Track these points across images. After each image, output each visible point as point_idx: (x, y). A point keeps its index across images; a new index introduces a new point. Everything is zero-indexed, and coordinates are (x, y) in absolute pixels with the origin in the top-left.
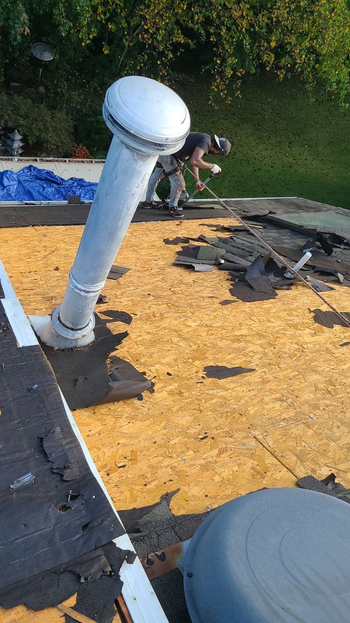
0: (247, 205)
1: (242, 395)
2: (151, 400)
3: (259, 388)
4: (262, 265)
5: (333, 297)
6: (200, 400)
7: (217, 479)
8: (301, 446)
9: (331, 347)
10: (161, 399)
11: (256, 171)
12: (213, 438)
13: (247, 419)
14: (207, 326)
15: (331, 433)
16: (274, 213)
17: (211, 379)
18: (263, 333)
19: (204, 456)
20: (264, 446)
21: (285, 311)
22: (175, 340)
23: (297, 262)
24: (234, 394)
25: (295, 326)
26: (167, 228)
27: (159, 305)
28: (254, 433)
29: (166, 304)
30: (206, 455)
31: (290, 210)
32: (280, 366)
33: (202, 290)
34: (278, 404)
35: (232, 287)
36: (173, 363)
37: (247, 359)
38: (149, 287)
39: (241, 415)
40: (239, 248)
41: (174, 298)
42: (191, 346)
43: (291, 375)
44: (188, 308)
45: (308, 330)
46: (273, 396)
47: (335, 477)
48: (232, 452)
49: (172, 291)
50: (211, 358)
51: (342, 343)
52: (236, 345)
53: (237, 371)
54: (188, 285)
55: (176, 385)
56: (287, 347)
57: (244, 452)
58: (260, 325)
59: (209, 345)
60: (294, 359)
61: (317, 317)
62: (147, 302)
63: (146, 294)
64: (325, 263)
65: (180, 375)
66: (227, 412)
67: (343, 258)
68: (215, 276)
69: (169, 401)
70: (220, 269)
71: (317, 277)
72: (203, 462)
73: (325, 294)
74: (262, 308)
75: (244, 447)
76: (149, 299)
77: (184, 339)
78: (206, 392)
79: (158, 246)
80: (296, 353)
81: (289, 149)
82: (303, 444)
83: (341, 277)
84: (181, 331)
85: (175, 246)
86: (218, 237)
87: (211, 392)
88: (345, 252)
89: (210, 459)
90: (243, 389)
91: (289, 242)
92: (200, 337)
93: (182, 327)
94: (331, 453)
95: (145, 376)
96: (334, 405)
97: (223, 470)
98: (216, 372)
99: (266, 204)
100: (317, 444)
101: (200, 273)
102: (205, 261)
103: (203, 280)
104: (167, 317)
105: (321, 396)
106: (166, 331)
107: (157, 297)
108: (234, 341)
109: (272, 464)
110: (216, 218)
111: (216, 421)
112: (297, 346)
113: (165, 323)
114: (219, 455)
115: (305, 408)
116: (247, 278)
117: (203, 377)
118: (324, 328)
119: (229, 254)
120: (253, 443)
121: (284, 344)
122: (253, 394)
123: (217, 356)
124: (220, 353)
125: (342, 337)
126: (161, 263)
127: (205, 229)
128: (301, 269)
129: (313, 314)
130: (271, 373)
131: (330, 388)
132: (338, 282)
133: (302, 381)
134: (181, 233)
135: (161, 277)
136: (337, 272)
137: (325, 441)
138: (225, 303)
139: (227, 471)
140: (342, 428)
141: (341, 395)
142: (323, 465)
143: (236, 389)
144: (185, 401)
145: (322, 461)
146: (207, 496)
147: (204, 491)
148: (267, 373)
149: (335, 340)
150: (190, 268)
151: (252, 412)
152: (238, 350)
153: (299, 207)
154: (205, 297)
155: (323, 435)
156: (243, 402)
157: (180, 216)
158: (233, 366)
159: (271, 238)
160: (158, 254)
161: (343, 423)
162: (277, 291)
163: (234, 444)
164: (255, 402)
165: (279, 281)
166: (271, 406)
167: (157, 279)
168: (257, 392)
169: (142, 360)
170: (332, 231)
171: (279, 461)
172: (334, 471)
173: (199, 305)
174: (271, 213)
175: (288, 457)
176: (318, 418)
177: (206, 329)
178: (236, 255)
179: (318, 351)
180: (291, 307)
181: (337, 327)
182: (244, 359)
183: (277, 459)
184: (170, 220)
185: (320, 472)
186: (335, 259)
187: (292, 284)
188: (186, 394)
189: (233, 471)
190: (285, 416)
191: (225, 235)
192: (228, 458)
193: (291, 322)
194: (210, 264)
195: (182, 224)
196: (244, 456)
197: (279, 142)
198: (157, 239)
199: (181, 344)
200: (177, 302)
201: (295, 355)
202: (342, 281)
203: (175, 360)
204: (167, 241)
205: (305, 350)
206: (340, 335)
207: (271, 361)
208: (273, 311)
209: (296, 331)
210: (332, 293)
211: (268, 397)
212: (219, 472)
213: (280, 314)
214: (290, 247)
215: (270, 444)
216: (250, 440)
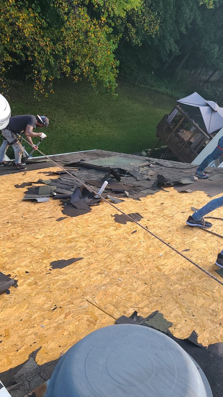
0: (67, 157)
1: (77, 275)
2: (16, 292)
3: (87, 269)
4: (79, 193)
5: (124, 205)
6: (50, 285)
7: (66, 333)
8: (115, 299)
9: (126, 235)
10: (23, 290)
11: (71, 136)
12: (60, 308)
13: (81, 290)
14: (49, 236)
15: (132, 286)
16: (84, 160)
17: (55, 270)
18: (86, 234)
19: (56, 321)
20: (93, 305)
21: (97, 218)
22: (29, 249)
23: (100, 188)
24: (71, 276)
25: (104, 227)
26: (16, 177)
27: (16, 228)
28: (86, 297)
29: (21, 227)
30: (57, 320)
31: (93, 157)
32: (98, 252)
33: (44, 214)
34: (99, 276)
35: (63, 209)
36: (29, 264)
37: (77, 252)
38: (7, 217)
39: (77, 288)
40: (64, 184)
41: (26, 222)
42: (40, 251)
43: (105, 257)
44: (36, 227)
45: (112, 228)
46: (96, 272)
47: (137, 313)
48: (74, 313)
49: (24, 218)
50: (54, 256)
51: (132, 232)
52: (69, 245)
53: (72, 261)
54: (34, 212)
55: (33, 278)
56: (101, 240)
57: (81, 311)
58: (83, 230)
59: (52, 248)
60: (106, 247)
61: (116, 219)
62: (7, 228)
63: (6, 222)
64: (117, 186)
65: (34, 271)
66: (68, 289)
67: (127, 182)
68: (52, 204)
69: (29, 290)
70: (54, 199)
71: (114, 195)
72: (55, 325)
73: (119, 204)
74: (83, 219)
75: (81, 308)
76: (8, 225)
77: (35, 247)
78: (53, 278)
79: (11, 190)
80: (107, 242)
81: (89, 122)
82: (117, 297)
83: (127, 193)
84: (32, 242)
85: (23, 188)
86: (51, 179)
87: (56, 278)
88: (128, 178)
89: (60, 322)
90: (76, 272)
91: (95, 176)
92: (45, 244)
93: (33, 240)
94: (133, 299)
95: (10, 277)
96: (132, 270)
97: (69, 326)
98: (58, 265)
99: (78, 156)
100: (125, 295)
101: (42, 203)
102: (44, 195)
103: (44, 207)
104: (22, 235)
105: (124, 266)
106: (22, 244)
107: (14, 223)
108: (67, 243)
109: (100, 315)
110: (48, 167)
111: (62, 296)
112: (106, 239)
113: (21, 240)
115: (116, 275)
116: (71, 202)
117: (50, 270)
118: (121, 224)
119: (59, 188)
120: (86, 304)
121: (99, 239)
122: (83, 273)
123: (58, 254)
124: (60, 252)
126: (15, 201)
127: (42, 175)
128: (103, 192)
129: (114, 218)
130: (93, 258)
131: (129, 260)
132: (126, 196)
133: (112, 259)
134: (26, 179)
135: (15, 210)
136: (124, 191)
137: (129, 292)
138: (60, 219)
139: (72, 327)
140: (138, 282)
141: (135, 263)
142: (129, 307)
143: (72, 273)
144: (40, 288)
145: (129, 305)
146: (60, 346)
147: (58, 343)
148: (90, 258)
149: (128, 231)
150: (34, 201)
151: (84, 285)
152: (71, 248)
153: (98, 155)
154: (47, 218)
155: (128, 289)
156: (77, 279)
157: (24, 169)
158: (69, 259)
159: (84, 176)
160: (12, 195)
161: (138, 279)
162: (91, 207)
163: (74, 308)
164: (85, 278)
165: (92, 201)
166: (95, 278)
167: (13, 212)
168: (86, 272)
169: (7, 267)
170: (119, 167)
171: (103, 311)
172: (136, 309)
173: (43, 224)
174: (82, 160)
175: (109, 307)
176: (124, 280)
177: (49, 238)
178: (63, 189)
179: (119, 239)
180: (101, 215)
181: (128, 223)
182: (75, 253)
183: (102, 310)
184: (18, 172)
185: (128, 312)
186: (123, 183)
187: (99, 202)
188: (40, 283)
189: (76, 326)
190: (104, 282)
191: (55, 177)
192: (72, 318)
194: (47, 197)
195: (26, 174)
196: (82, 314)
197: (82, 118)
198: (10, 186)
199: (33, 251)
200: (28, 224)
201: (106, 244)
202: (128, 195)
203: (30, 262)
204: (17, 186)
205: (111, 240)
206: (131, 227)
207: (92, 251)
208: (90, 219)
209: (105, 230)
210: (123, 203)
211: (93, 273)
212: (67, 329)
213: (95, 221)
214: (96, 179)
215: (97, 302)
216: (84, 303)
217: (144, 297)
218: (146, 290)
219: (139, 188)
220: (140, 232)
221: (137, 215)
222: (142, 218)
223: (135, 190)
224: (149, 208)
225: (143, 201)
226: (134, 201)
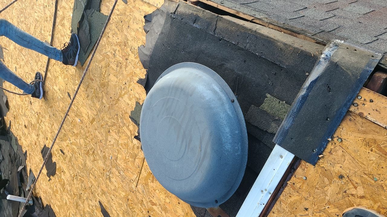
1: (117, 203)
3: (108, 195)
5: (36, 168)
7: (168, 200)
8: (129, 159)
9: (67, 160)
12: (148, 212)
13: (129, 195)
15: (114, 145)
18: (75, 204)
20: (139, 180)
21: (56, 196)
23: (20, 202)
24: (119, 209)
25: (63, 185)
28: (134, 188)
30: (159, 212)
32: (90, 187)
34: (113, 180)
37: (95, 209)
39: (128, 200)
43: (93, 178)
45: (63, 177)
46: (110, 184)
47: (135, 136)
48: (150, 197)
51: (62, 154)
53: (104, 212)
56: (77, 186)
57: (147, 190)
58: (71, 208)
60: (83, 179)
61: (52, 174)
64: (15, 181)
66: (130, 209)
67: (7, 171)
71: (26, 183)
72: (163, 212)
73: (36, 174)
74: (59, 212)
75: (144, 191)
82: (127, 158)
83: (20, 168)
88: (3, 171)
89: (160, 209)
90: (113, 205)
94: (125, 141)
96: (99, 147)
97: (162, 199)
100: (123, 150)
105: (98, 156)
109: (145, 171)
111: (138, 214)
112: (75, 180)
114: (155, 204)
115: (108, 163)
118: (57, 167)
120: (139, 186)
121: (77, 188)
122: (113, 197)
125: (58, 155)
128: (24, 197)
129: (51, 177)
130: (97, 191)
131: (91, 152)
132: (25, 169)
133: (94, 170)
136: (18, 172)
137: (120, 146)
139: (161, 196)
140: (109, 139)
141: (92, 145)
142: (133, 144)
143: (115, 209)
145: (131, 145)
146: (179, 203)
147: (177, 206)
148: (98, 193)
149: (62, 159)
151: (124, 194)
155: (117, 148)
156: (120, 202)
161: (107, 140)
162: (45, 206)
163: (145, 198)
164: (117, 194)
165: (37, 207)
166: (115, 184)
168: (111, 195)
171: (142, 168)
172: (133, 137)
175: (137, 164)
176: (110, 154)
179: (72, 166)
180: (52, 192)
181: (54, 160)
182: (96, 211)
183: (141, 170)
185: (137, 144)
186: (10, 176)
187: (37, 198)
189: (160, 192)
190: (117, 173)
192: (154, 198)
193: (62, 189)
196: (149, 189)
201: (80, 179)
202: (23, 167)
205: (75, 175)
206: (58, 156)
207: (90, 193)
208: (59, 204)
209: (66, 184)
210: (33, 170)
211: (111, 187)
212: (164, 200)
213: (59, 198)
214: (11, 208)
215: (136, 177)
216: (139, 189)
217: (121, 131)
218: (114, 131)
219: (12, 155)
220: (61, 146)
221: (43, 152)
222: (45, 146)
223: (15, 159)
224: (33, 141)
225: (27, 149)
226: (28, 158)
